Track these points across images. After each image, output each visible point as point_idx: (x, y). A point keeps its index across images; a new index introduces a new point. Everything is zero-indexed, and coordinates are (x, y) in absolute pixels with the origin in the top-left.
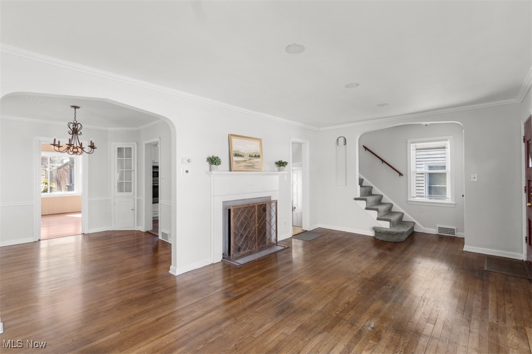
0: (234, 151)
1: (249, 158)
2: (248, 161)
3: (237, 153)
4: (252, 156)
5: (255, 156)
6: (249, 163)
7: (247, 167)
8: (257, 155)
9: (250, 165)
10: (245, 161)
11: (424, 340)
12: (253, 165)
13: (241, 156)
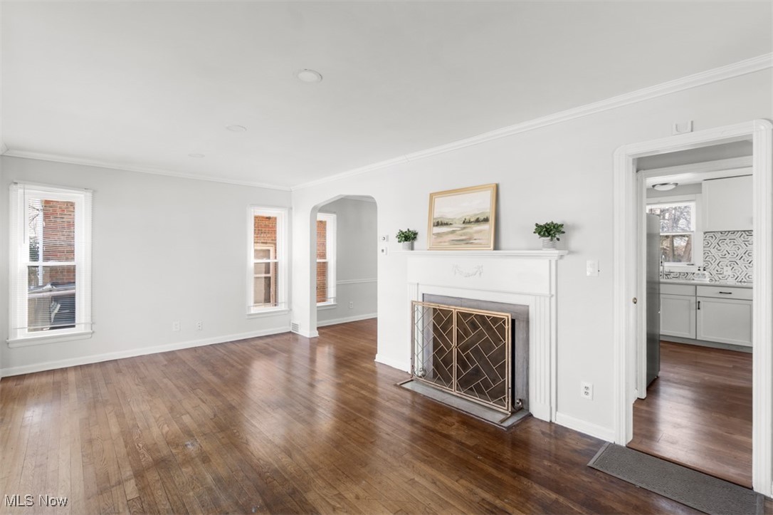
0: (434, 219)
1: (463, 226)
2: (458, 232)
3: (440, 220)
4: (470, 222)
5: (477, 221)
6: (464, 234)
7: (456, 243)
8: (482, 218)
9: (463, 238)
10: (453, 232)
11: (128, 473)
12: (470, 239)
13: (447, 224)
